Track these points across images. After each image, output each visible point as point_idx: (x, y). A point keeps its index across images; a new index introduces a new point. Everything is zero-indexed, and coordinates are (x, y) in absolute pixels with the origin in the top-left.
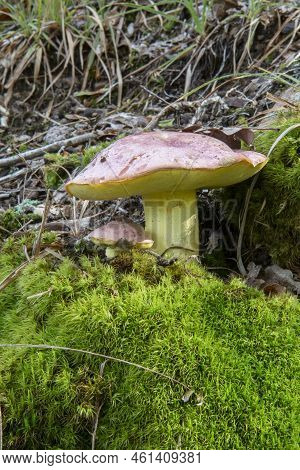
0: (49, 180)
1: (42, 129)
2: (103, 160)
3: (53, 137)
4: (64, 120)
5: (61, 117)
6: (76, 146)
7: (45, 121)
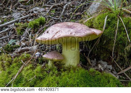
0: (18, 32)
1: (10, 14)
2: (48, 32)
3: (16, 17)
4: (17, 10)
5: (16, 9)
6: (24, 19)
7: (10, 10)
